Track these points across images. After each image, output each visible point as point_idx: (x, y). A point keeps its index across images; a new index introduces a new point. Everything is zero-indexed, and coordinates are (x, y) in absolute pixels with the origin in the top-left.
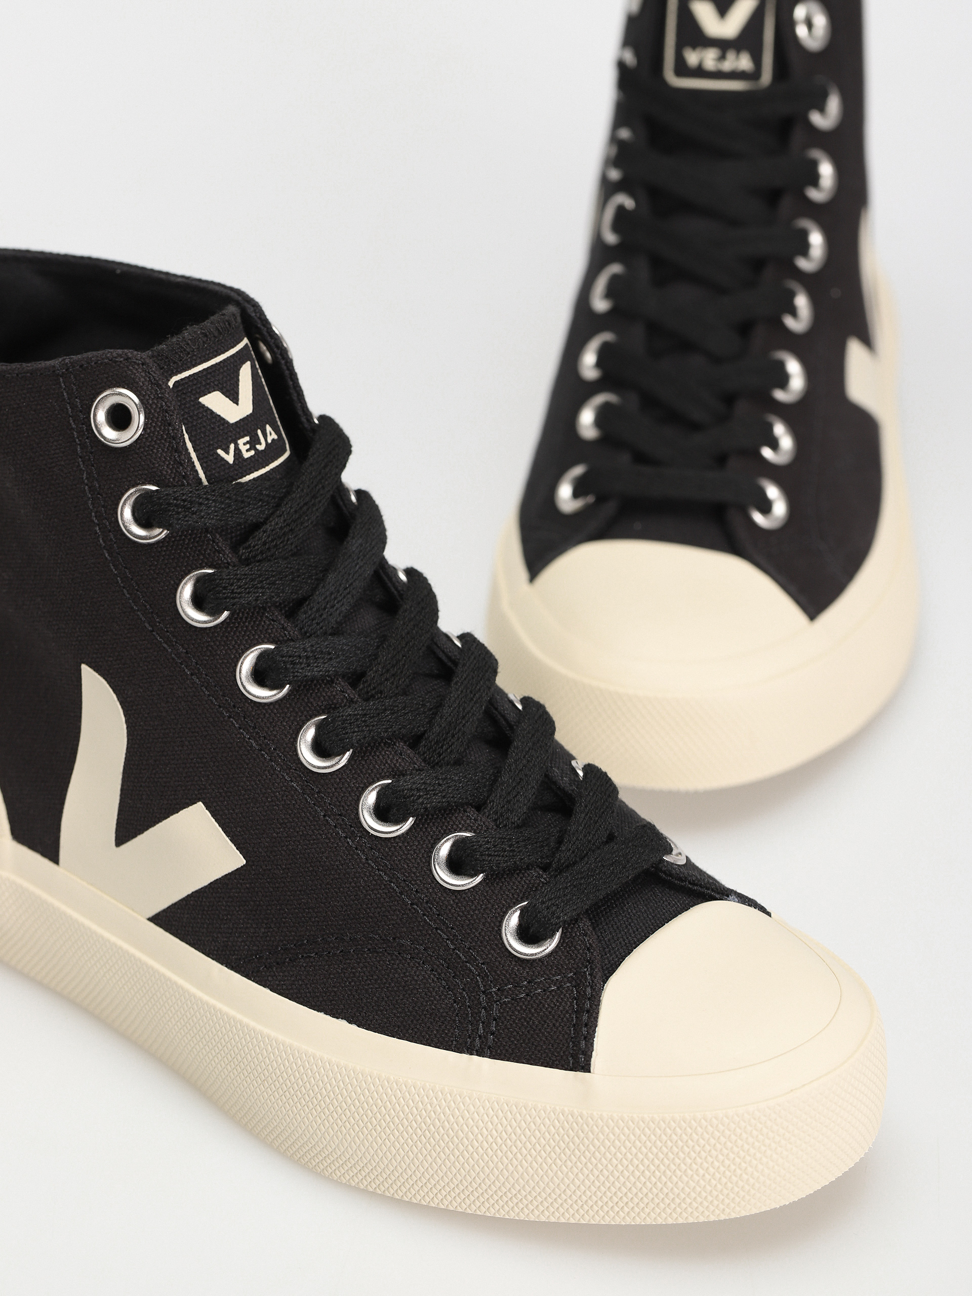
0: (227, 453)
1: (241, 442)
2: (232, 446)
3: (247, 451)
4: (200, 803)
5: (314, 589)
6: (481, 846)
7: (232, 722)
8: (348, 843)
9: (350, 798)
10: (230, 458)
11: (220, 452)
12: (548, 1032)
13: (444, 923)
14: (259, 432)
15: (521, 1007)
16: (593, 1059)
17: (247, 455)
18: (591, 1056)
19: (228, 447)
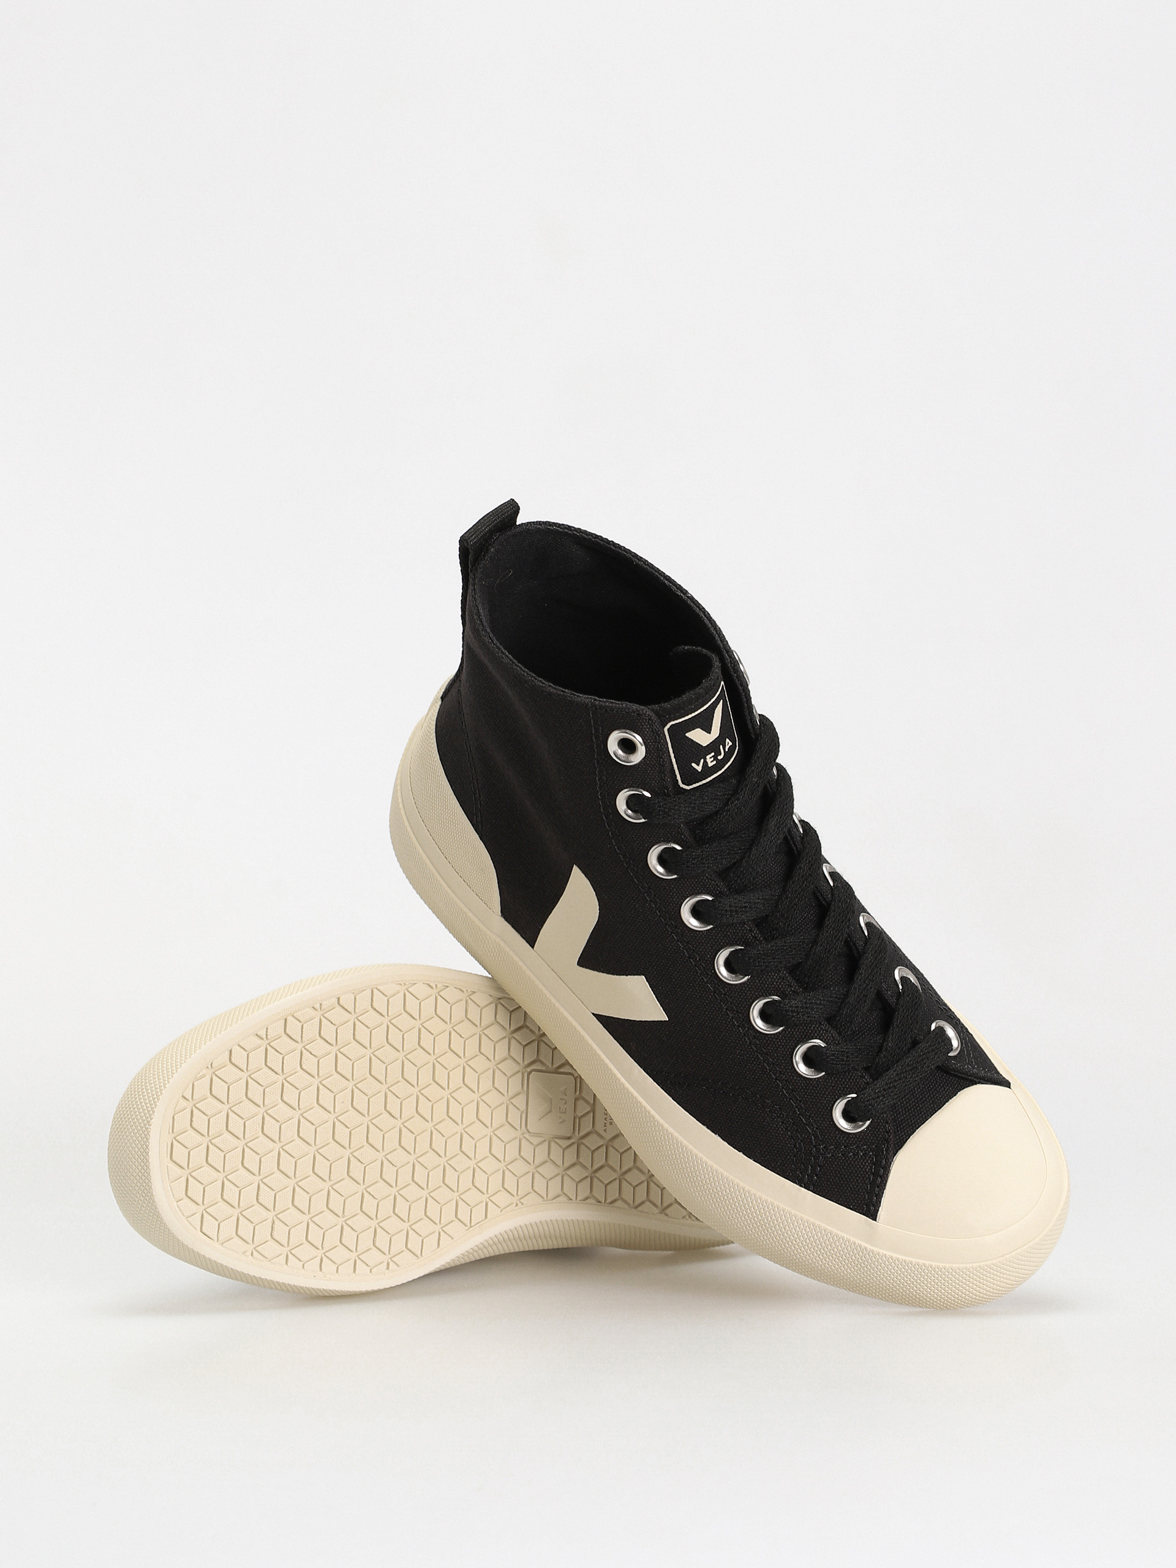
0: (698, 765)
1: (708, 757)
2: (702, 761)
3: (711, 762)
4: (644, 977)
5: (742, 858)
6: (828, 1057)
7: (673, 936)
8: (739, 1031)
9: (745, 1003)
10: (699, 768)
11: (693, 765)
12: (853, 1185)
13: (795, 1097)
14: (721, 746)
15: (838, 1163)
16: (879, 1213)
17: (710, 765)
18: (878, 1210)
19: (700, 761)
